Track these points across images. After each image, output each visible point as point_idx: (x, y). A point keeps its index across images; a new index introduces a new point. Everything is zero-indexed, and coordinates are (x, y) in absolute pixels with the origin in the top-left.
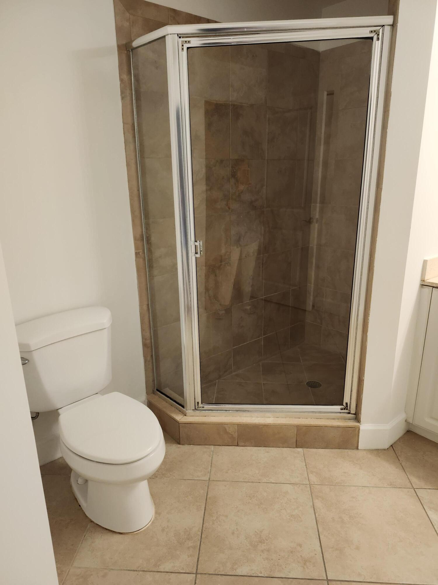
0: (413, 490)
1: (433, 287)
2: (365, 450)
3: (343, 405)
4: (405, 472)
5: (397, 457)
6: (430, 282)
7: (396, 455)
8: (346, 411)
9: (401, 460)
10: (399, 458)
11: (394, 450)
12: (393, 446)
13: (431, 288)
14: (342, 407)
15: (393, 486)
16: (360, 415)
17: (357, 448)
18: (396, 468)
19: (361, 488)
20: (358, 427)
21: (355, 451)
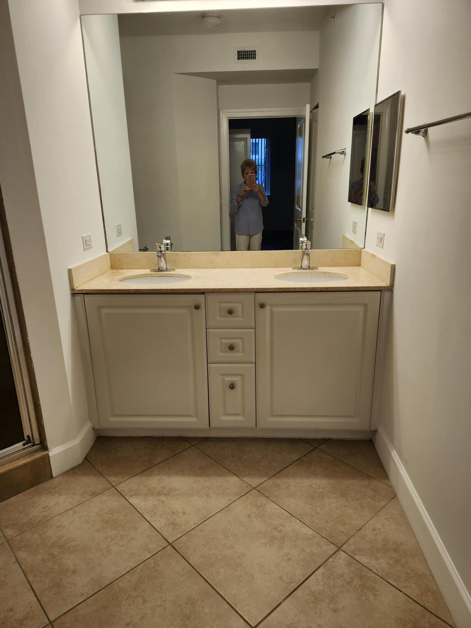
0: (113, 488)
1: (84, 294)
2: (60, 475)
3: (24, 440)
4: (103, 476)
5: (93, 466)
6: (79, 290)
7: (92, 465)
8: (30, 445)
9: (97, 468)
10: (95, 466)
11: (89, 461)
12: (87, 458)
13: (82, 295)
14: (24, 442)
15: (95, 494)
16: (46, 442)
17: (52, 477)
18: (94, 477)
19: (64, 513)
20: (47, 455)
21: (51, 481)
